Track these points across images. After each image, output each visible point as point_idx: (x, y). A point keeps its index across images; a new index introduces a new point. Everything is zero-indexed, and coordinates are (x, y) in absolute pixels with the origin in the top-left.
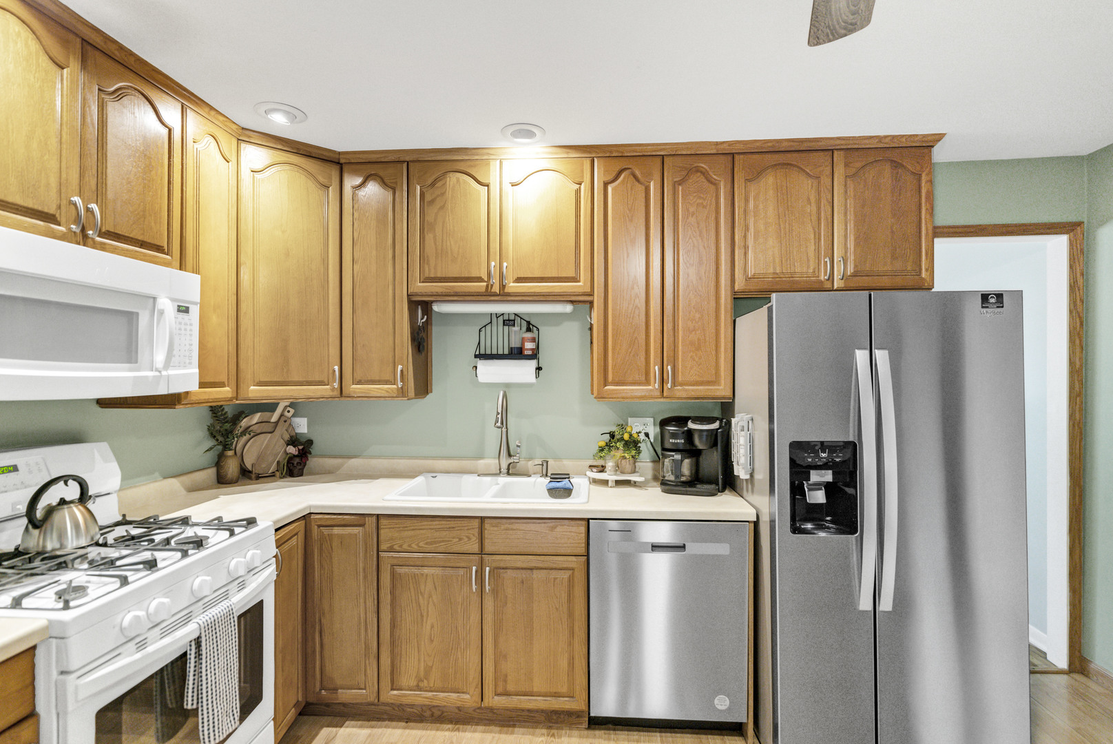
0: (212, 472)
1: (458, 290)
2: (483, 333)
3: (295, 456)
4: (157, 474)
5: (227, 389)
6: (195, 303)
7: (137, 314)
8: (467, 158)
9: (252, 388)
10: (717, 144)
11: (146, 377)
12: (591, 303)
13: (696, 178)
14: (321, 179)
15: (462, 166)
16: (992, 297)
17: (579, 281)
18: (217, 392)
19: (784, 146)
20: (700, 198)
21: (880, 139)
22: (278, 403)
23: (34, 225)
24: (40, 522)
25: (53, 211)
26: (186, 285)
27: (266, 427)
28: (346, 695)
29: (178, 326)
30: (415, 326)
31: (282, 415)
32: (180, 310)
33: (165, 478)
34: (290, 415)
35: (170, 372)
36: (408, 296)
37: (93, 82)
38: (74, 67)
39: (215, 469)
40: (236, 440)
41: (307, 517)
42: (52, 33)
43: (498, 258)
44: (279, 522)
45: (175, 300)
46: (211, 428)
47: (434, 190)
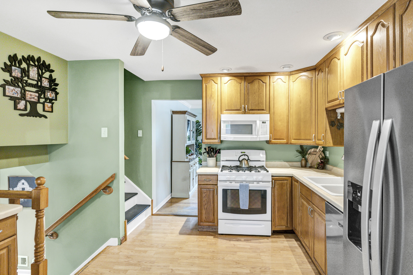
1: (336, 104)
3: (321, 163)
4: (282, 160)
5: (285, 140)
6: (268, 121)
7: (252, 125)
8: (336, 51)
9: (293, 140)
11: (254, 137)
14: (310, 76)
15: (335, 56)
18: (280, 141)
22: (319, 146)
23: (236, 112)
24: (241, 162)
25: (239, 109)
26: (266, 117)
27: (315, 153)
28: (296, 232)
29: (262, 126)
30: (333, 119)
31: (320, 150)
32: (263, 123)
33: (284, 162)
34: (322, 150)
35: (260, 136)
36: (326, 109)
37: (247, 83)
38: (243, 82)
39: (300, 163)
40: (307, 156)
41: (292, 177)
42: (239, 79)
43: (342, 88)
44: (276, 174)
45: (261, 121)
46: (297, 151)
47: (329, 68)
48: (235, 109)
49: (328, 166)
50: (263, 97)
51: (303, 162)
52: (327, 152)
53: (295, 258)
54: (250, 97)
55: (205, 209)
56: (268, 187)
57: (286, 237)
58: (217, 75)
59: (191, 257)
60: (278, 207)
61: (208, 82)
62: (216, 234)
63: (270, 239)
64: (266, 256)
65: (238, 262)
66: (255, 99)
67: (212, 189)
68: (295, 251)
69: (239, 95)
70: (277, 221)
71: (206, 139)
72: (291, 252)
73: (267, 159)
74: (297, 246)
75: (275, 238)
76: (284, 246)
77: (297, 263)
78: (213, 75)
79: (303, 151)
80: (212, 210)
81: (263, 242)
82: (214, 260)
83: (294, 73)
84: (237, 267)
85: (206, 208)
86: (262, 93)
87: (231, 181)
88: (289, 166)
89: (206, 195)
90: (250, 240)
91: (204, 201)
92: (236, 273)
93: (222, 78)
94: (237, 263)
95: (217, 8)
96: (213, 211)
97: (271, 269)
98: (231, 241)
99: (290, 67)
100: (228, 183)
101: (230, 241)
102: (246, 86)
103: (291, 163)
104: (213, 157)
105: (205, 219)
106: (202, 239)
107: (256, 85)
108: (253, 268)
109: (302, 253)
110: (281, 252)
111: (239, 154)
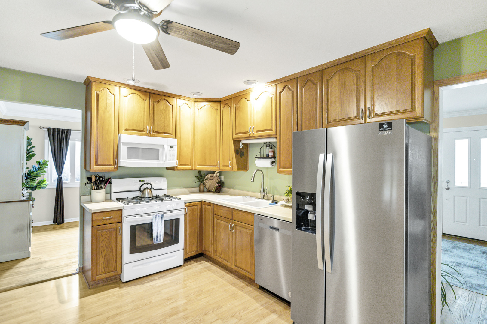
0: (198, 189)
1: (243, 136)
2: (261, 149)
3: (218, 187)
4: (182, 187)
5: (190, 166)
6: (176, 146)
7: (159, 149)
8: (245, 93)
9: (197, 166)
10: (316, 67)
11: (161, 163)
12: (276, 137)
13: (310, 83)
14: (215, 107)
15: (244, 97)
16: (385, 125)
17: (272, 130)
18: (185, 167)
19: (343, 61)
20: (310, 91)
21: (389, 43)
22: (215, 171)
23: (139, 133)
24: (142, 191)
25: (143, 129)
26: (174, 142)
27: (212, 178)
28: (207, 253)
29: (170, 151)
30: (238, 148)
31: (216, 175)
32: (171, 147)
33: (184, 188)
34: (218, 175)
35: (168, 162)
36: (233, 139)
37: (152, 101)
38: (148, 99)
39: (198, 188)
40: (204, 181)
41: (201, 202)
42: (143, 94)
43: (252, 124)
44: (188, 200)
45: (169, 145)
46: (196, 177)
47: (238, 105)
48: (138, 129)
49: (224, 189)
50: (170, 120)
51: (202, 187)
52: (222, 176)
53: (215, 274)
54: (156, 118)
55: (102, 256)
56: (181, 215)
57: (196, 262)
58: (114, 84)
59: (108, 318)
60: (190, 234)
61: (101, 89)
62: (119, 284)
63: (183, 269)
64: (191, 283)
65: (168, 298)
66: (161, 120)
67: (113, 228)
68: (211, 270)
69: (143, 113)
70: (189, 248)
71: (96, 165)
72: (209, 271)
73: (169, 187)
74: (210, 265)
75: (187, 265)
76: (200, 269)
77: (220, 277)
78: (108, 82)
79: (201, 177)
80: (113, 256)
81: (179, 273)
82: (141, 308)
83: (199, 100)
84: (172, 303)
85: (105, 254)
86: (168, 115)
87: (141, 215)
88: (188, 192)
89: (105, 238)
90: (165, 276)
91: (102, 247)
92: (174, 308)
93: (121, 88)
94: (168, 300)
95: (218, 42)
96: (115, 256)
97: (203, 291)
98: (145, 284)
99: (200, 95)
100: (138, 217)
101: (143, 284)
102: (151, 105)
103: (190, 189)
104: (102, 189)
105: (103, 270)
106: (106, 296)
107: (162, 106)
108: (188, 296)
109: (218, 269)
110: (201, 274)
111: (137, 182)
